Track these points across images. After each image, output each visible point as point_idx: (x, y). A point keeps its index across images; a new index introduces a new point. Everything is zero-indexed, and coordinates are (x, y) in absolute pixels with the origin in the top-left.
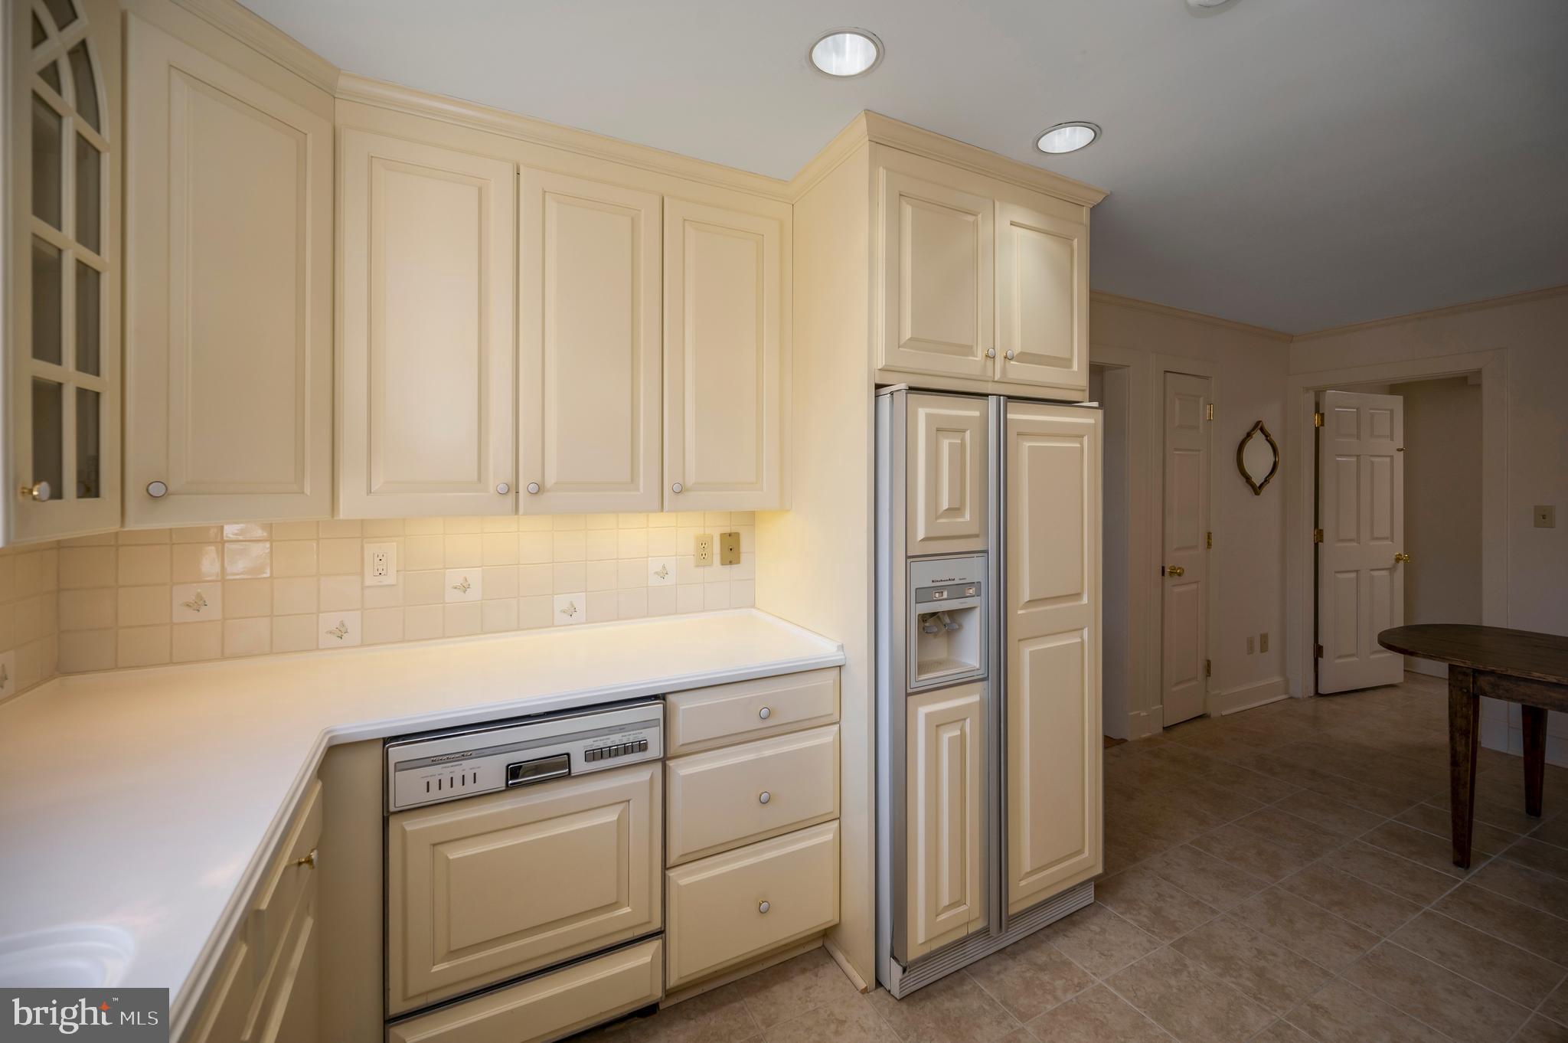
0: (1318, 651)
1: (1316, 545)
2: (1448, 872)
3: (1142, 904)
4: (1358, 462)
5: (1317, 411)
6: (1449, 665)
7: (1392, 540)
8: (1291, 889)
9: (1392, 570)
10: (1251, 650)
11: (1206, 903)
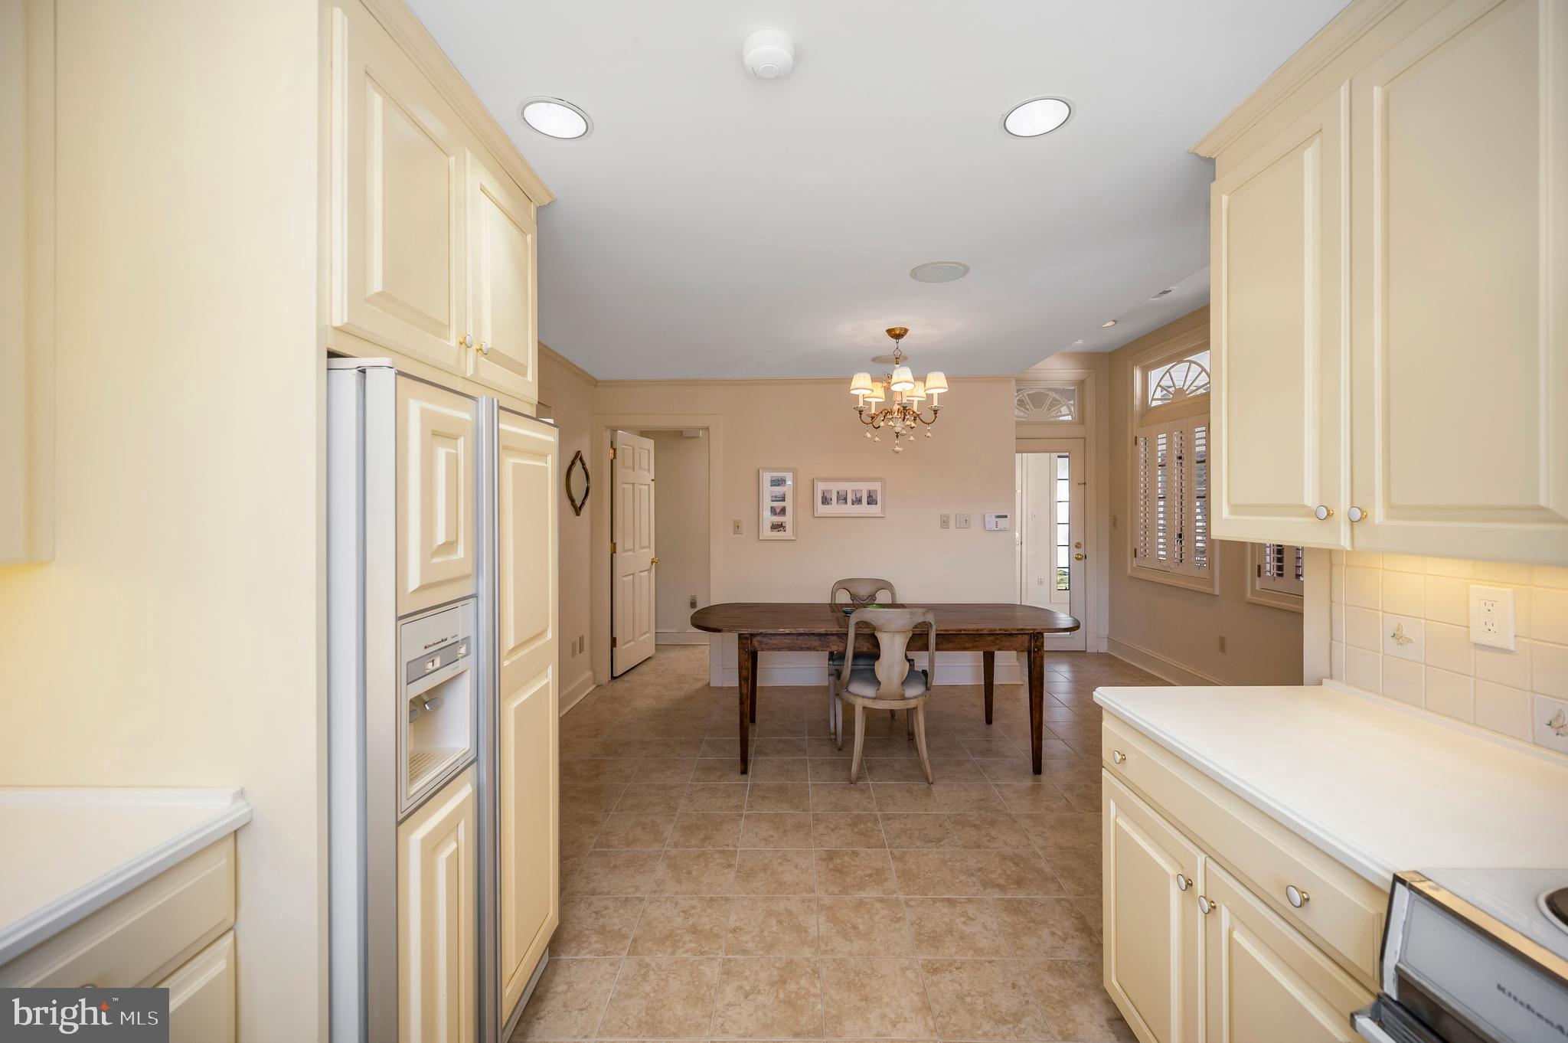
0: (614, 641)
1: (612, 555)
2: (740, 781)
3: (587, 932)
4: (633, 487)
5: (612, 446)
6: (740, 636)
7: (650, 549)
8: (676, 846)
9: (649, 570)
10: (574, 653)
11: (632, 896)
